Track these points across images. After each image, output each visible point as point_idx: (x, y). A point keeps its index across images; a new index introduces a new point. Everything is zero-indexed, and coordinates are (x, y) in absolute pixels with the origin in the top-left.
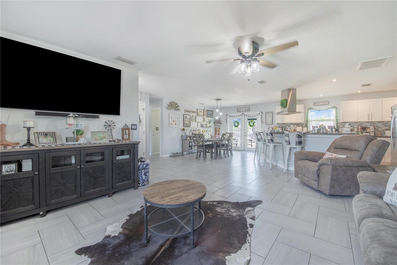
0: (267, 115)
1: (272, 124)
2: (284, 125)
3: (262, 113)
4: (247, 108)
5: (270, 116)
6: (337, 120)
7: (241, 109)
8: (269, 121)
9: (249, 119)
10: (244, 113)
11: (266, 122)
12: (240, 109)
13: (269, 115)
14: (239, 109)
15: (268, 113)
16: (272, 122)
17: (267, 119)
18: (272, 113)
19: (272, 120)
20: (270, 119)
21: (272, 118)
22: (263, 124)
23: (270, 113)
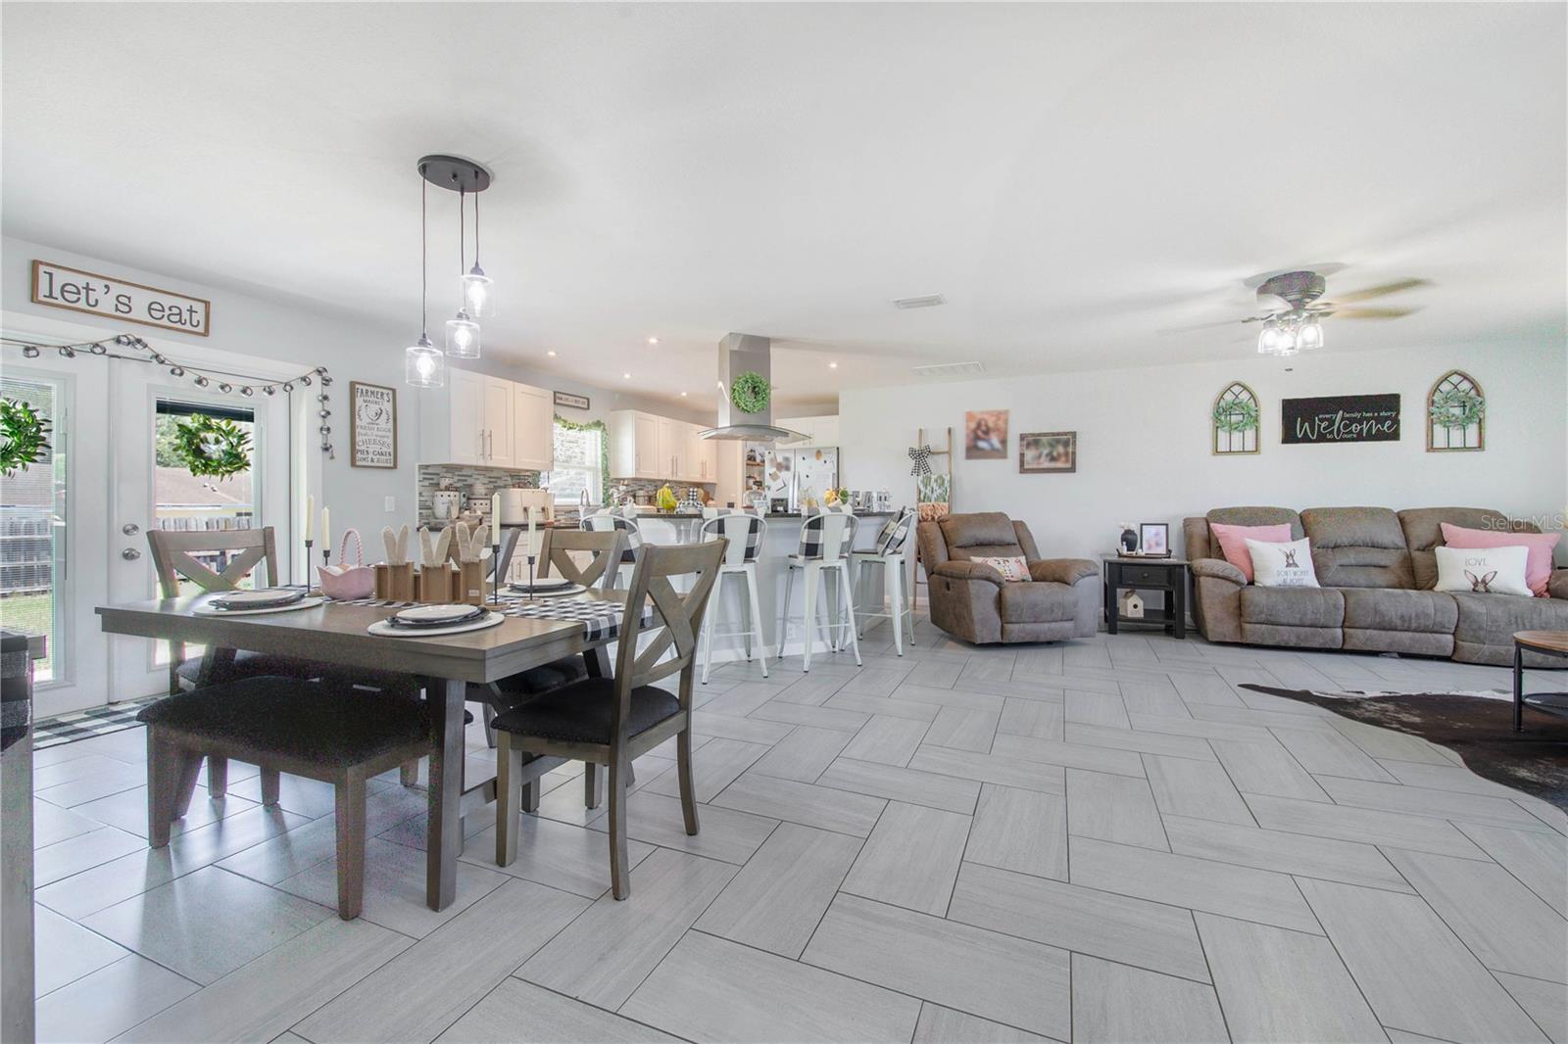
0: (359, 401)
1: (395, 468)
3: (326, 382)
4: (185, 305)
5: (379, 415)
6: (606, 471)
7: (94, 283)
8: (377, 448)
9: (168, 398)
10: (145, 339)
11: (356, 447)
12: (81, 281)
13: (374, 408)
14: (60, 278)
15: (370, 389)
16: (391, 450)
17: (364, 432)
18: (391, 396)
19: (390, 441)
20: (380, 433)
21: (390, 425)
22: (332, 458)
23: (382, 394)
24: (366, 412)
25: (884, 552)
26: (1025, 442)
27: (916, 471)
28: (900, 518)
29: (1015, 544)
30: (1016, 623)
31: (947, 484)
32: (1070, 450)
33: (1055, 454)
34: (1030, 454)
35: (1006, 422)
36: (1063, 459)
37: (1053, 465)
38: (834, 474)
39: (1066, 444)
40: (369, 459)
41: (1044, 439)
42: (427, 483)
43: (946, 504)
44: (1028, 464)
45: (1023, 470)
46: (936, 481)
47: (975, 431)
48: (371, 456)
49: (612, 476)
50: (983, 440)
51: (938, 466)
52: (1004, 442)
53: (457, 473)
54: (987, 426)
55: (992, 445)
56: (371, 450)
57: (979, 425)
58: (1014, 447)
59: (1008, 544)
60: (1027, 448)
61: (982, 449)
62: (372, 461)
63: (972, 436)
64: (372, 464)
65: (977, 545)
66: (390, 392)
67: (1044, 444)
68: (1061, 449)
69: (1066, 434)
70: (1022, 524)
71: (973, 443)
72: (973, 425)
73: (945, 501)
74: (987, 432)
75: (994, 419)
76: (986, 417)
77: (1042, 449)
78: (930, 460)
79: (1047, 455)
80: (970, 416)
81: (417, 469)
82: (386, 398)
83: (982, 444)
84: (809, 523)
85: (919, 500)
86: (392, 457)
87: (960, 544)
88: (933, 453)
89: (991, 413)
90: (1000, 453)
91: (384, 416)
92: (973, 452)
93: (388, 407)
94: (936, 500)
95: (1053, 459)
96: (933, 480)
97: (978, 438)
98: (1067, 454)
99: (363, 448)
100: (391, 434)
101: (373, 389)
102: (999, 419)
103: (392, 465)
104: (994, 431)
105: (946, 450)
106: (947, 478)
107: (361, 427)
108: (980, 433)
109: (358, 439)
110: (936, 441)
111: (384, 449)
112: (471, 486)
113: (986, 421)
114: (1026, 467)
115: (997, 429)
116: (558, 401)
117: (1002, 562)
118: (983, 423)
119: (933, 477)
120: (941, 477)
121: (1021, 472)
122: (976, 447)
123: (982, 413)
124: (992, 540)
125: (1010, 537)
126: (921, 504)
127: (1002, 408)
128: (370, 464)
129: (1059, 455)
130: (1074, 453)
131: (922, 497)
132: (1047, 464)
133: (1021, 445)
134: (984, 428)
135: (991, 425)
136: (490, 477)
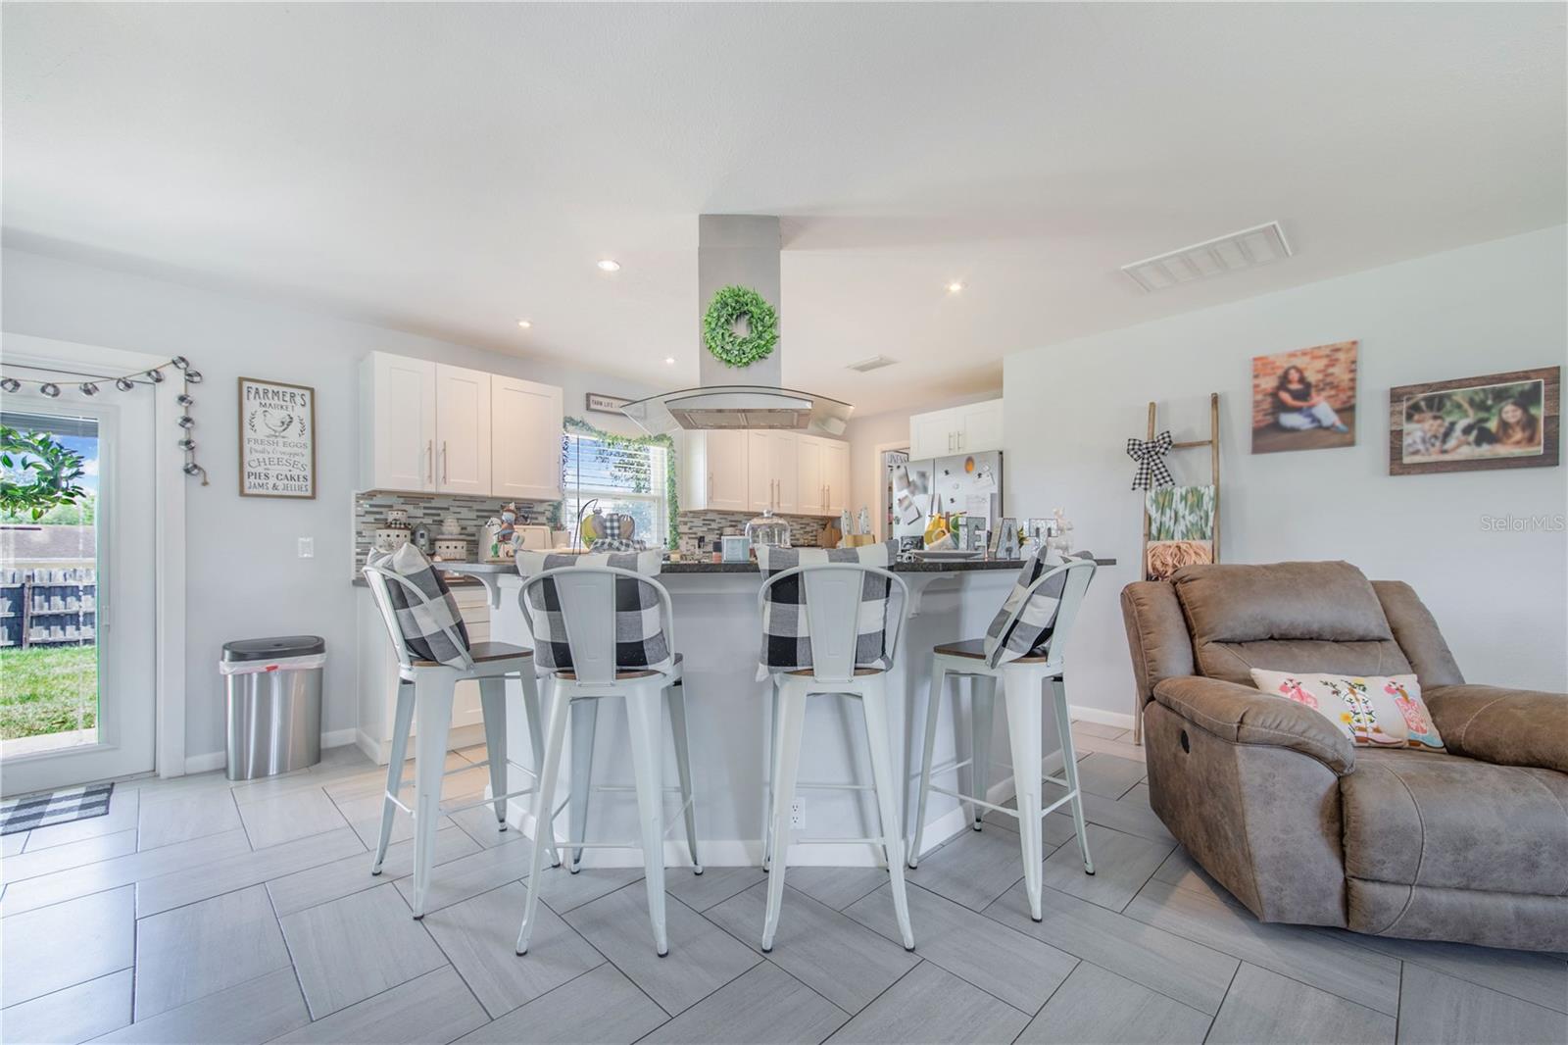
0: (251, 405)
1: (313, 497)
2: (420, 513)
3: (191, 377)
5: (287, 424)
6: (674, 501)
8: (284, 470)
11: (247, 469)
13: (277, 416)
15: (271, 388)
16: (308, 473)
17: (259, 447)
18: (308, 398)
19: (307, 460)
20: (288, 450)
21: (307, 437)
22: (205, 484)
23: (293, 396)
24: (264, 420)
25: (997, 654)
26: (1405, 405)
27: (1143, 481)
28: (1035, 576)
29: (1381, 640)
30: (1397, 883)
31: (1208, 504)
32: (1540, 412)
33: (1493, 425)
34: (1416, 432)
35: (1353, 367)
36: (1518, 435)
37: (1486, 451)
38: (992, 495)
39: (1527, 399)
40: (270, 486)
41: (1460, 395)
42: (370, 518)
43: (1207, 544)
44: (1416, 452)
45: (1397, 464)
46: (1184, 498)
47: (1274, 395)
48: (272, 481)
49: (681, 510)
50: (1298, 410)
51: (1191, 471)
52: (1347, 411)
53: (422, 505)
54: (1302, 380)
55: (1315, 420)
56: (271, 473)
57: (1284, 381)
58: (1373, 419)
59: (1362, 640)
60: (1410, 417)
61: (1293, 430)
62: (275, 487)
63: (1267, 405)
64: (276, 493)
65: (1272, 638)
66: (307, 393)
67: (1459, 406)
68: (1511, 413)
69: (1526, 375)
70: (1402, 589)
71: (1270, 419)
72: (1269, 383)
73: (1203, 537)
74: (1304, 394)
75: (1321, 364)
76: (1299, 362)
77: (1449, 420)
78: (1173, 462)
79: (1467, 431)
80: (1261, 366)
81: (353, 500)
82: (298, 399)
83: (1289, 420)
84: (774, 586)
85: (1149, 536)
86: (309, 483)
87: (1226, 635)
88: (1174, 446)
89: (1312, 354)
90: (1343, 435)
91: (295, 427)
92: (1269, 435)
93: (305, 413)
94: (1186, 535)
95: (1485, 437)
96: (1177, 498)
97: (1281, 407)
98: (1530, 423)
99: (260, 470)
100: (308, 451)
101: (276, 388)
102: (1333, 362)
103: (309, 493)
104: (1320, 390)
105: (1209, 437)
106: (1208, 493)
107: (256, 441)
108: (1285, 396)
109: (247, 457)
110: (1188, 420)
111: (295, 472)
112: (441, 522)
113: (1300, 371)
114: (1407, 460)
115: (1328, 384)
116: (593, 406)
117: (1345, 690)
118: (1294, 375)
119: (1178, 492)
120: (1194, 491)
121: (1392, 473)
122: (1277, 427)
123: (1293, 355)
124: (1315, 627)
125: (1368, 619)
126: (1151, 544)
127: (1340, 338)
128: (271, 492)
129: (1505, 426)
130: (1553, 420)
131: (1154, 531)
132: (1467, 452)
133: (1392, 414)
134: (1295, 386)
135: (1312, 377)
136: (478, 511)
